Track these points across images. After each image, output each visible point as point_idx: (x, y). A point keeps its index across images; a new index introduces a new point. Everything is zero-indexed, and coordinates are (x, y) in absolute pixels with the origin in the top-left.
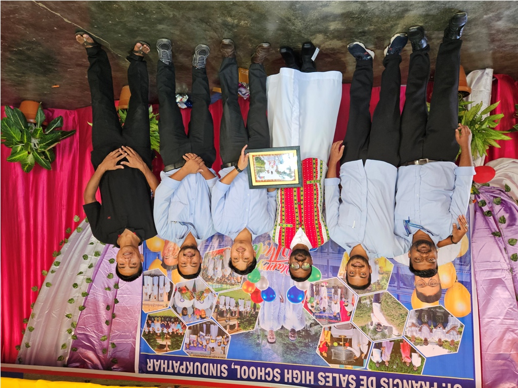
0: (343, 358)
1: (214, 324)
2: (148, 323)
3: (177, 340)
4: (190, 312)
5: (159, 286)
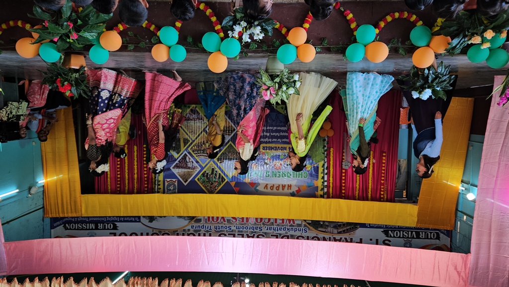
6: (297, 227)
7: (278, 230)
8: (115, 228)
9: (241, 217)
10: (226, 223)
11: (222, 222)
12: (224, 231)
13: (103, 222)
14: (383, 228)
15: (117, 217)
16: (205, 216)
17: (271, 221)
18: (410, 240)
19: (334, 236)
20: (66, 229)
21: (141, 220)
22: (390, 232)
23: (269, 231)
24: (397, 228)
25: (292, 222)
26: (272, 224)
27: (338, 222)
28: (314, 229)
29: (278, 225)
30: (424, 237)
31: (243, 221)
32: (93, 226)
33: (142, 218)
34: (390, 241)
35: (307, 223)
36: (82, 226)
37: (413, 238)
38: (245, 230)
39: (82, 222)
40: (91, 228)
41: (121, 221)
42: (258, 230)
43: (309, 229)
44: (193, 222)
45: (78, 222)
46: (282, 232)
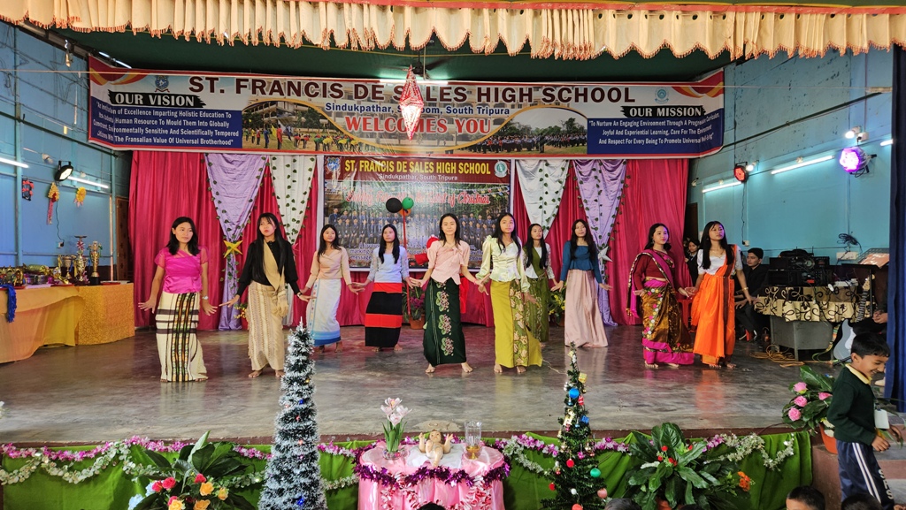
7: (373, 107)
8: (626, 110)
10: (455, 118)
12: (458, 105)
13: (645, 118)
14: (204, 111)
17: (383, 122)
18: (158, 92)
19: (282, 97)
20: (700, 108)
21: (586, 121)
22: (192, 104)
23: (387, 105)
24: (181, 110)
25: (351, 120)
26: (382, 118)
28: (316, 109)
30: (136, 96)
32: (660, 113)
33: (586, 126)
34: (191, 89)
35: (326, 119)
36: (676, 111)
37: (153, 95)
38: (425, 108)
39: (676, 118)
40: (663, 109)
41: (618, 120)
43: (323, 110)
44: (506, 119)
45: (683, 118)
46: (365, 104)
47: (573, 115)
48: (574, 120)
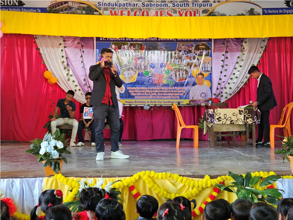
0: (137, 46)
1: (182, 54)
2: (209, 53)
3: (197, 48)
4: (192, 58)
5: (205, 67)
6: (107, 8)
8: (287, 3)
9: (162, 17)
10: (178, 10)
11: (182, 10)
14: (24, 8)
15: (286, 14)
16: (198, 17)
17: (133, 13)
21: (262, 10)
24: (10, 8)
25: (113, 12)
26: (132, 10)
27: (68, 13)
28: (92, 6)
29: (126, 9)
31: (161, 12)
33: (261, 13)
35: (98, 12)
38: (159, 4)
41: (282, 9)
42: (146, 3)
43: (96, 6)
44: (210, 9)
46: (122, 2)
47: (253, 6)
48: (253, 9)
